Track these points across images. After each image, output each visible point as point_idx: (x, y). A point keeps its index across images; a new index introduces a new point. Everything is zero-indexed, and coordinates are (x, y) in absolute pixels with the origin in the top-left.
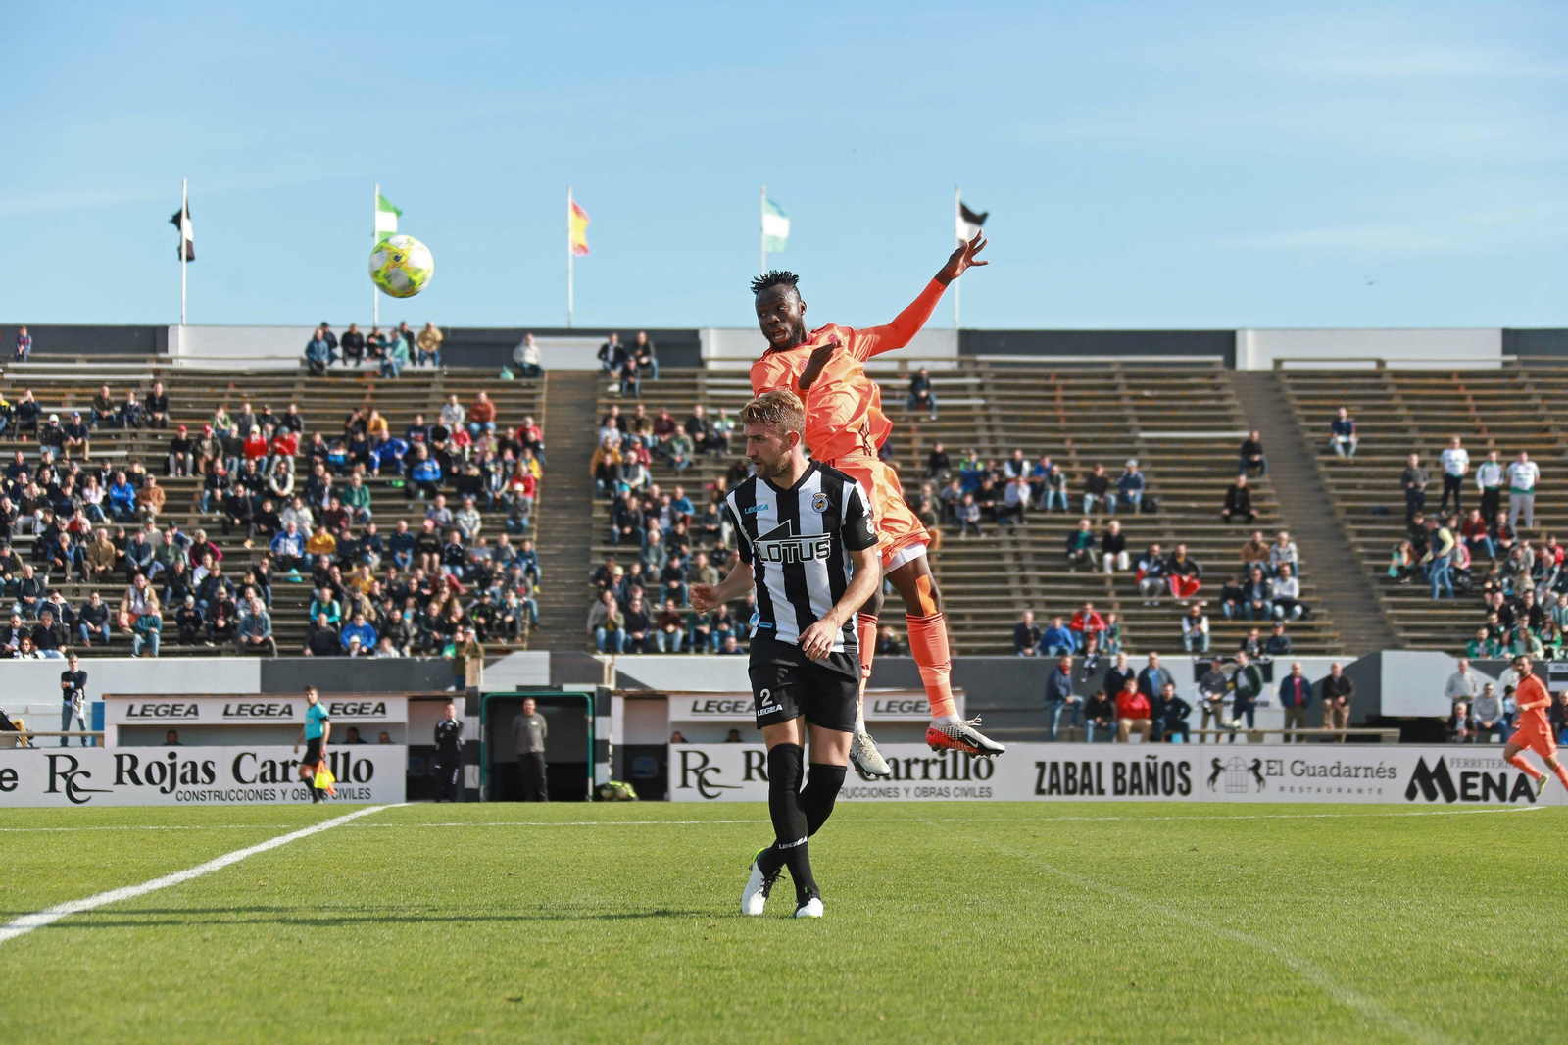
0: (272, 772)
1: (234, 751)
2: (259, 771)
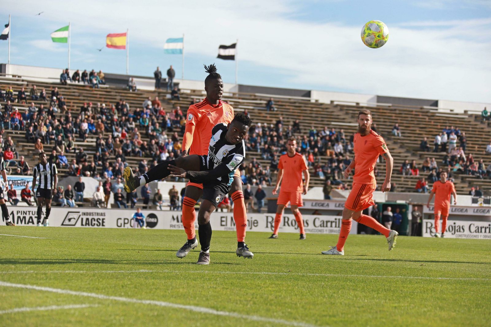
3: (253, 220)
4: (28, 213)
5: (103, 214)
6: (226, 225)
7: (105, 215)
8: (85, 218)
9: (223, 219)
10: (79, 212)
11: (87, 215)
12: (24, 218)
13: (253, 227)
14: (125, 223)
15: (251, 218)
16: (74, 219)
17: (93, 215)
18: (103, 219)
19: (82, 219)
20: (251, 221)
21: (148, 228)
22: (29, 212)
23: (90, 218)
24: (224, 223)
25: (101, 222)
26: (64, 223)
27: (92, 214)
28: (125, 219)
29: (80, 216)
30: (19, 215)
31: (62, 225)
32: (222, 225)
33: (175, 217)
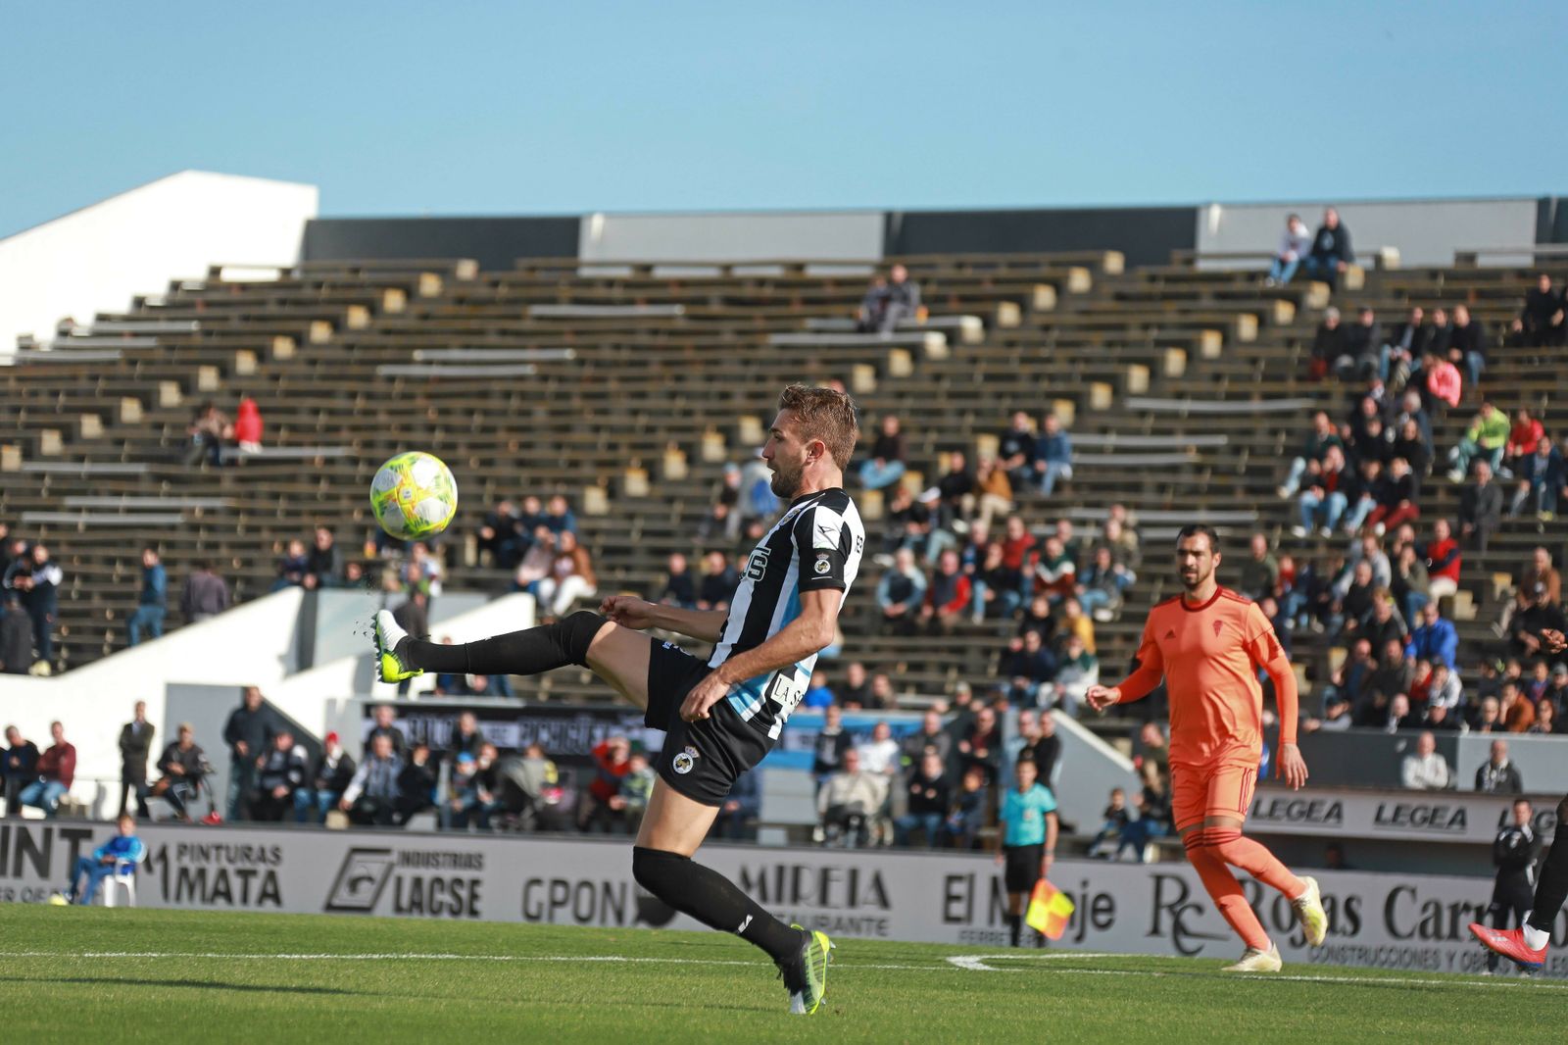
0: (1438, 923)
1: (1388, 881)
2: (1419, 919)
3: (1092, 892)
4: (213, 853)
5: (474, 862)
6: (969, 917)
7: (480, 866)
8: (408, 873)
9: (959, 888)
10: (386, 851)
11: (417, 864)
12: (202, 873)
13: (1090, 930)
14: (555, 904)
15: (1085, 884)
16: (370, 879)
17: (437, 865)
18: (475, 883)
19: (399, 880)
20: (1084, 897)
21: (643, 926)
22: (218, 848)
23: (427, 874)
24: (958, 909)
25: (464, 893)
26: (337, 902)
27: (432, 861)
28: (557, 882)
29: (391, 867)
30: (186, 861)
31: (330, 907)
32: (949, 919)
33: (754, 876)
